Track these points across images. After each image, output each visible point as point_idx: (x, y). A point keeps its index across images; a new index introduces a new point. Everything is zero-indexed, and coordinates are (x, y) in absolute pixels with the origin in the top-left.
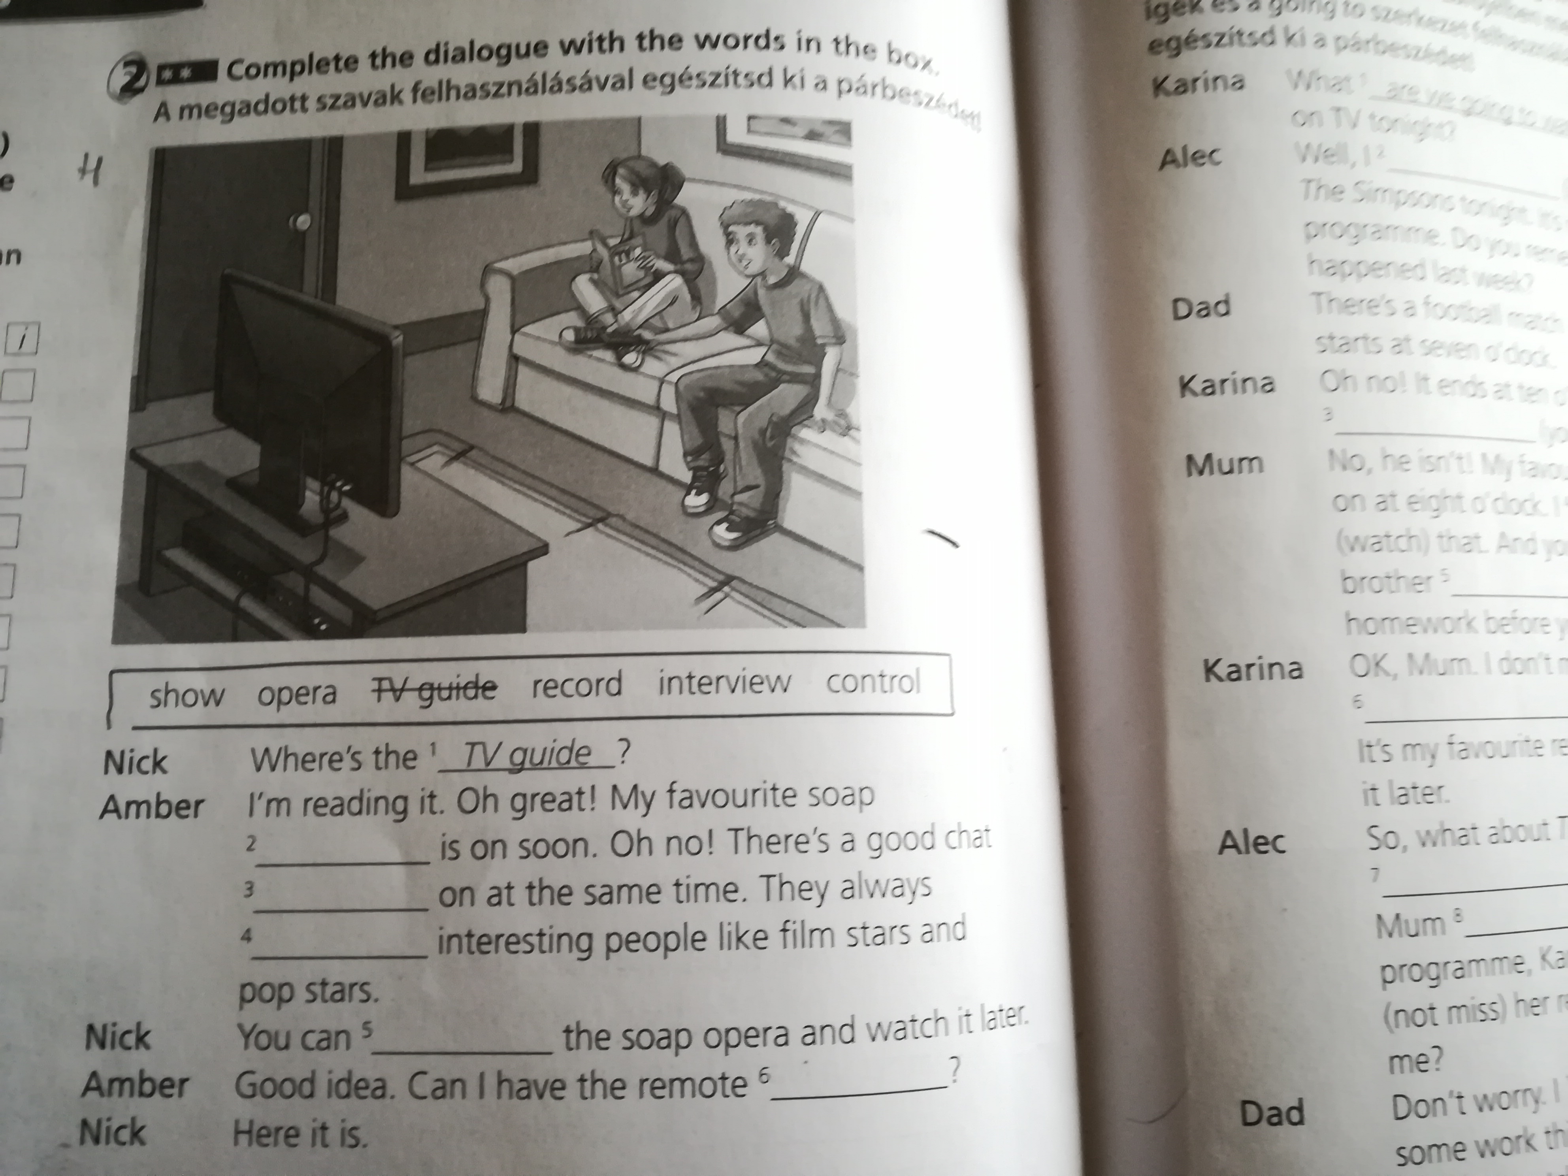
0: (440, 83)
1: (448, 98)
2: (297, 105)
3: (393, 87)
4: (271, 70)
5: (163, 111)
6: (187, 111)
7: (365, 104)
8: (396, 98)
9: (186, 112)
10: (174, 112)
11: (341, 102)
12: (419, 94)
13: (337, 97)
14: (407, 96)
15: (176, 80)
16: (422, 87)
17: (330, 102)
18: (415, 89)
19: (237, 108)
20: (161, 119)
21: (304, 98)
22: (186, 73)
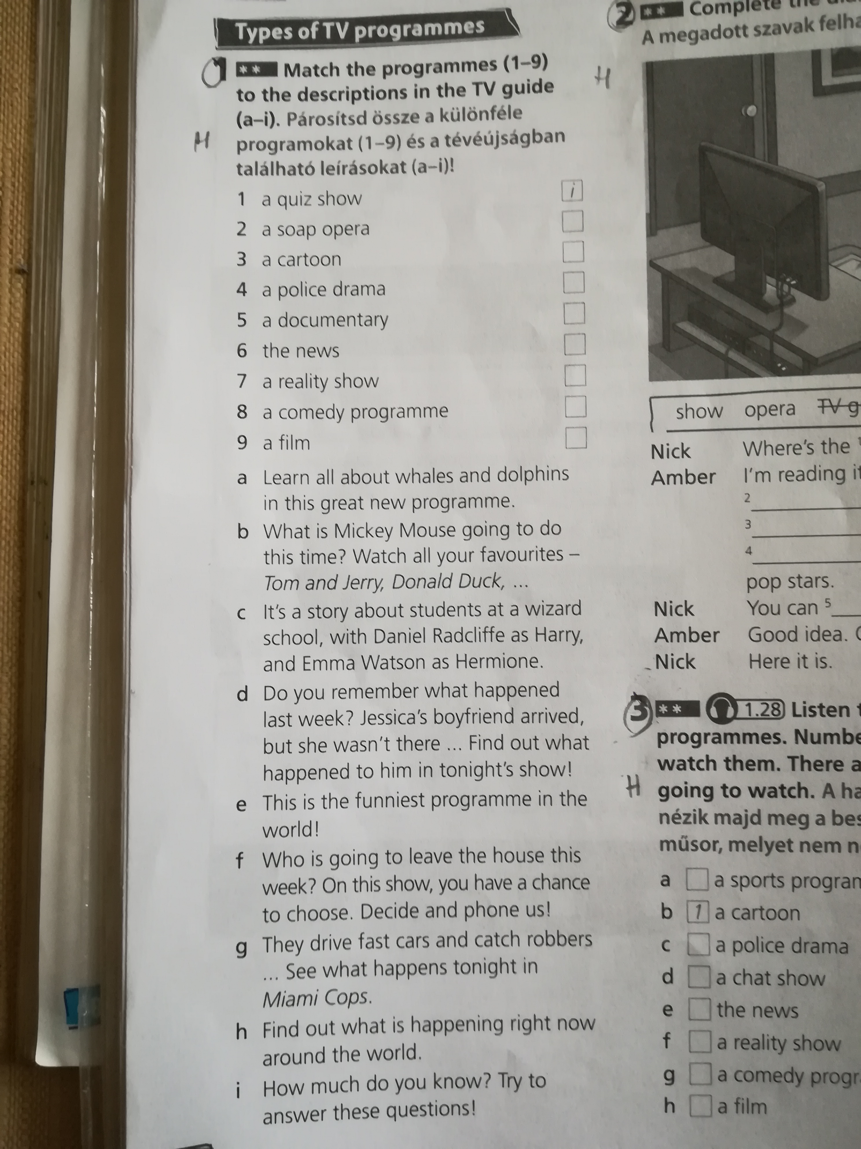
0: (839, 16)
1: (845, 27)
2: (741, 32)
3: (806, 19)
4: (720, 8)
5: (648, 37)
6: (665, 36)
7: (787, 32)
8: (809, 27)
9: (665, 38)
10: (656, 37)
11: (770, 31)
12: (825, 25)
13: (768, 27)
14: (816, 26)
15: (655, 15)
16: (826, 19)
17: (763, 30)
18: (822, 21)
19: (700, 34)
20: (648, 43)
21: (745, 28)
22: (661, 11)
